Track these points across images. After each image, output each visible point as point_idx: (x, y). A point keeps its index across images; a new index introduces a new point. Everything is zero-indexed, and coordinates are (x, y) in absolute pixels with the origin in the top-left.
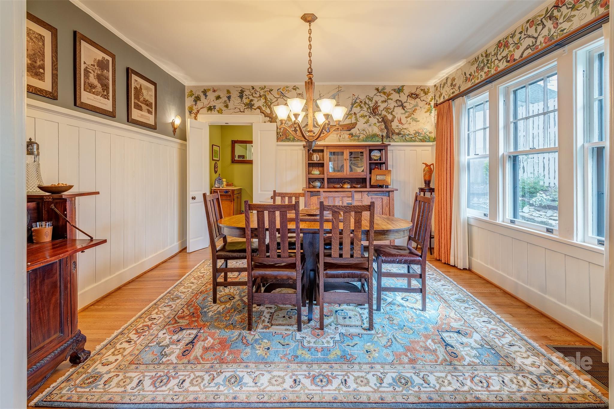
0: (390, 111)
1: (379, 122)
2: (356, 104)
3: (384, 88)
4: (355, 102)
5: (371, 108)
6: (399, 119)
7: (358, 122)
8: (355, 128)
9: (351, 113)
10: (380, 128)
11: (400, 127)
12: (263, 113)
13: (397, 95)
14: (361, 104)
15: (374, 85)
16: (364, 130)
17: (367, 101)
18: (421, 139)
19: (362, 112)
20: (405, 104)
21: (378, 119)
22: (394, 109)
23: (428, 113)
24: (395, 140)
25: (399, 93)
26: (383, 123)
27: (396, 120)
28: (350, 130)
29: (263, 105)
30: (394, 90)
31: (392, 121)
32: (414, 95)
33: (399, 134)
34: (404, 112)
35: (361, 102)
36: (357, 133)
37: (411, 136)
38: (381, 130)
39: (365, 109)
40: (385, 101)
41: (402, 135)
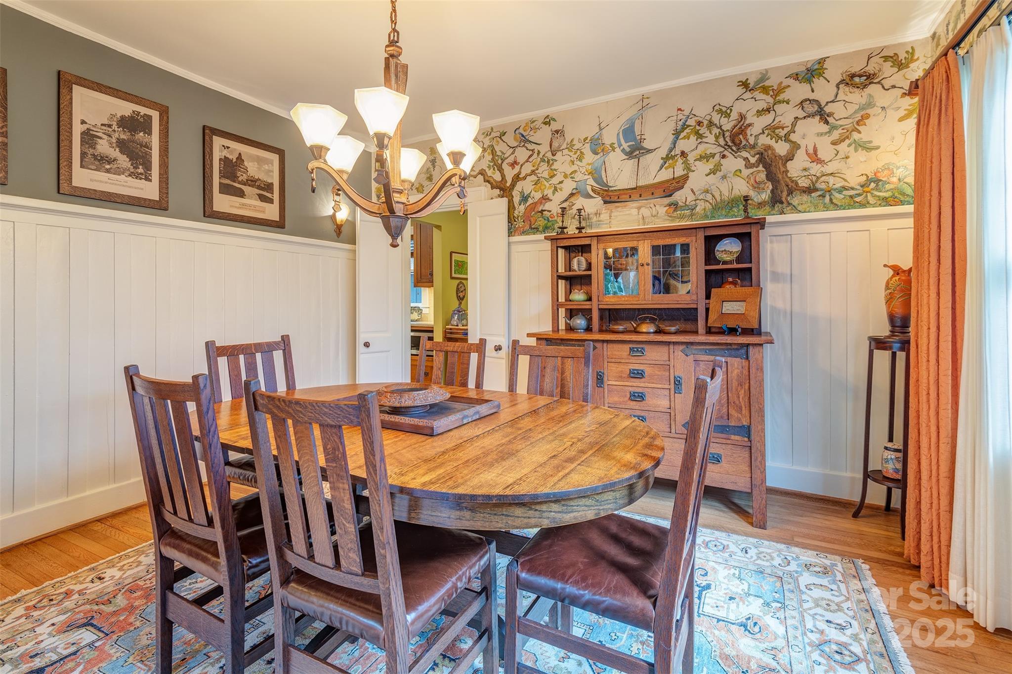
0: (782, 133)
1: (748, 165)
2: (687, 131)
3: (764, 76)
4: (685, 127)
5: (727, 134)
6: (811, 151)
7: (691, 174)
8: (682, 187)
9: (673, 153)
10: (752, 181)
11: (813, 172)
12: (488, 182)
13: (806, 87)
14: (698, 127)
15: (736, 75)
16: (707, 191)
17: (716, 118)
18: (885, 199)
19: (701, 148)
20: (827, 109)
21: (746, 159)
22: (794, 125)
24: (800, 208)
25: (809, 81)
26: (761, 168)
27: (801, 155)
28: (670, 196)
29: (489, 167)
30: (796, 77)
31: (790, 157)
32: (860, 76)
33: (809, 191)
34: (825, 128)
35: (699, 123)
36: (689, 200)
37: (852, 193)
38: (757, 186)
39: (711, 138)
40: (768, 110)
41: (819, 193)
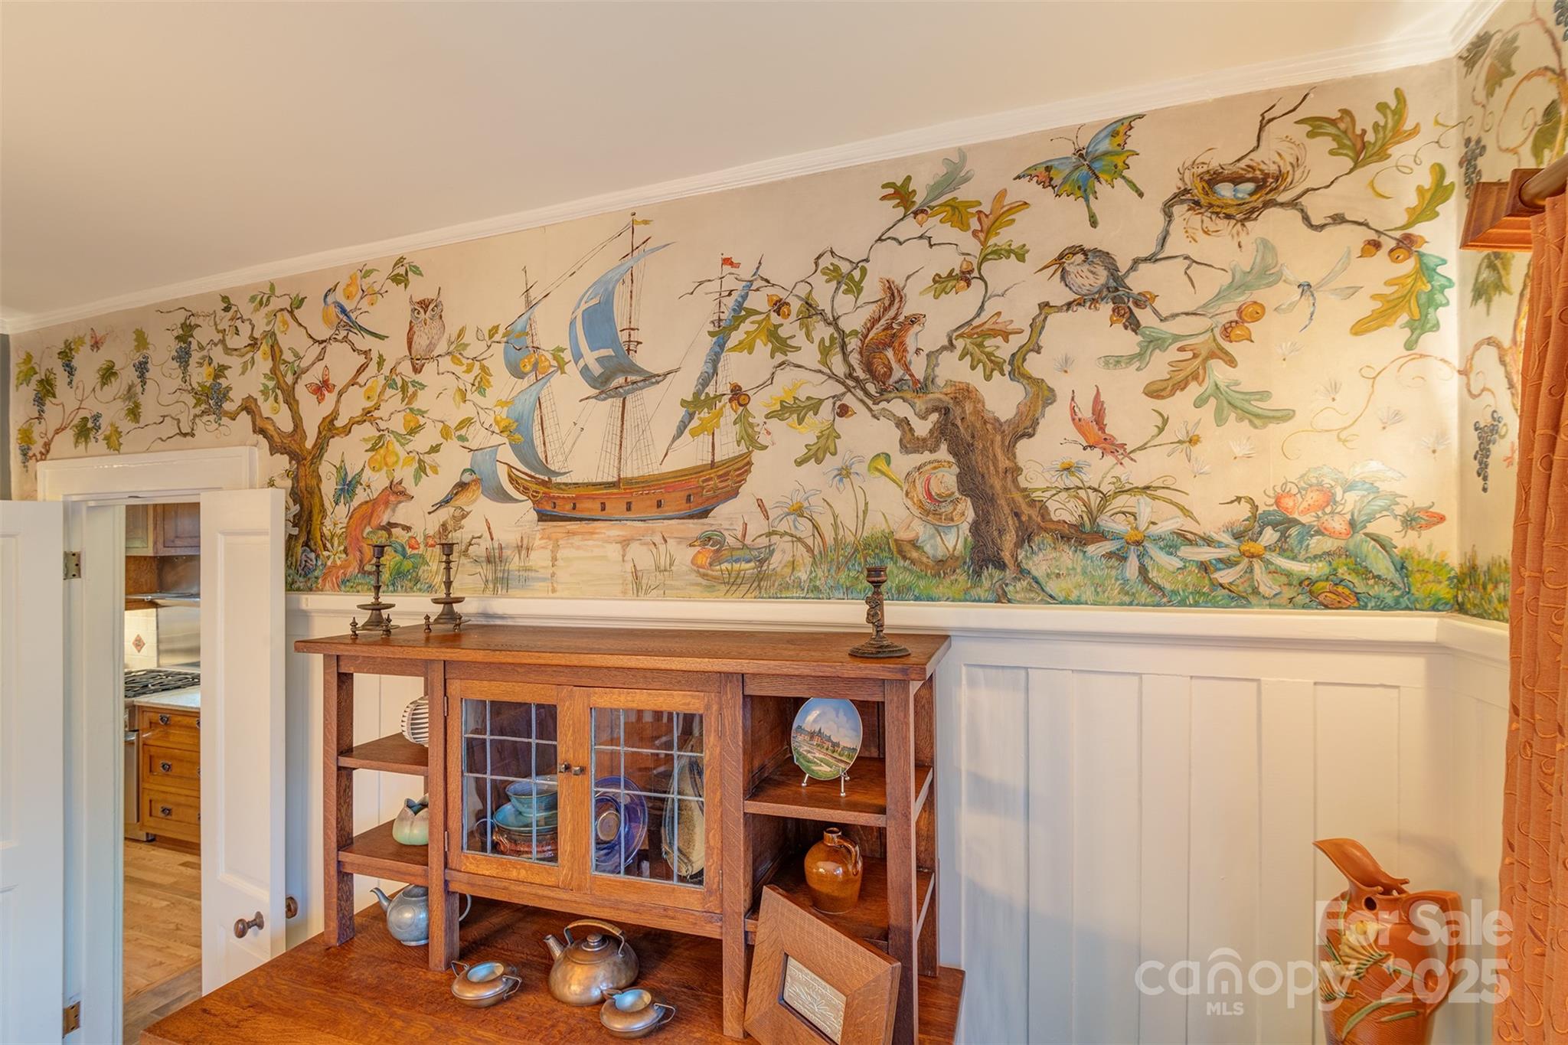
0: (1005, 350)
1: (910, 443)
2: (747, 326)
3: (954, 175)
4: (741, 313)
5: (853, 344)
6: (1086, 412)
7: (757, 456)
8: (734, 493)
9: (710, 390)
10: (919, 492)
11: (1091, 478)
12: (262, 432)
13: (1072, 209)
14: (775, 319)
15: (876, 166)
16: (799, 511)
17: (823, 293)
18: (1307, 585)
19: (785, 377)
20: (1137, 283)
21: (903, 423)
22: (1037, 326)
23: (1395, 335)
24: (1053, 587)
25: (1084, 190)
26: (943, 453)
27: (1056, 423)
28: (704, 514)
29: (265, 392)
30: (1045, 175)
31: (1025, 428)
32: (1236, 180)
33: (1080, 535)
34: (1126, 342)
35: (779, 306)
36: (752, 531)
37: (1207, 554)
38: (932, 507)
39: (809, 354)
40: (965, 277)
41: (1108, 546)
